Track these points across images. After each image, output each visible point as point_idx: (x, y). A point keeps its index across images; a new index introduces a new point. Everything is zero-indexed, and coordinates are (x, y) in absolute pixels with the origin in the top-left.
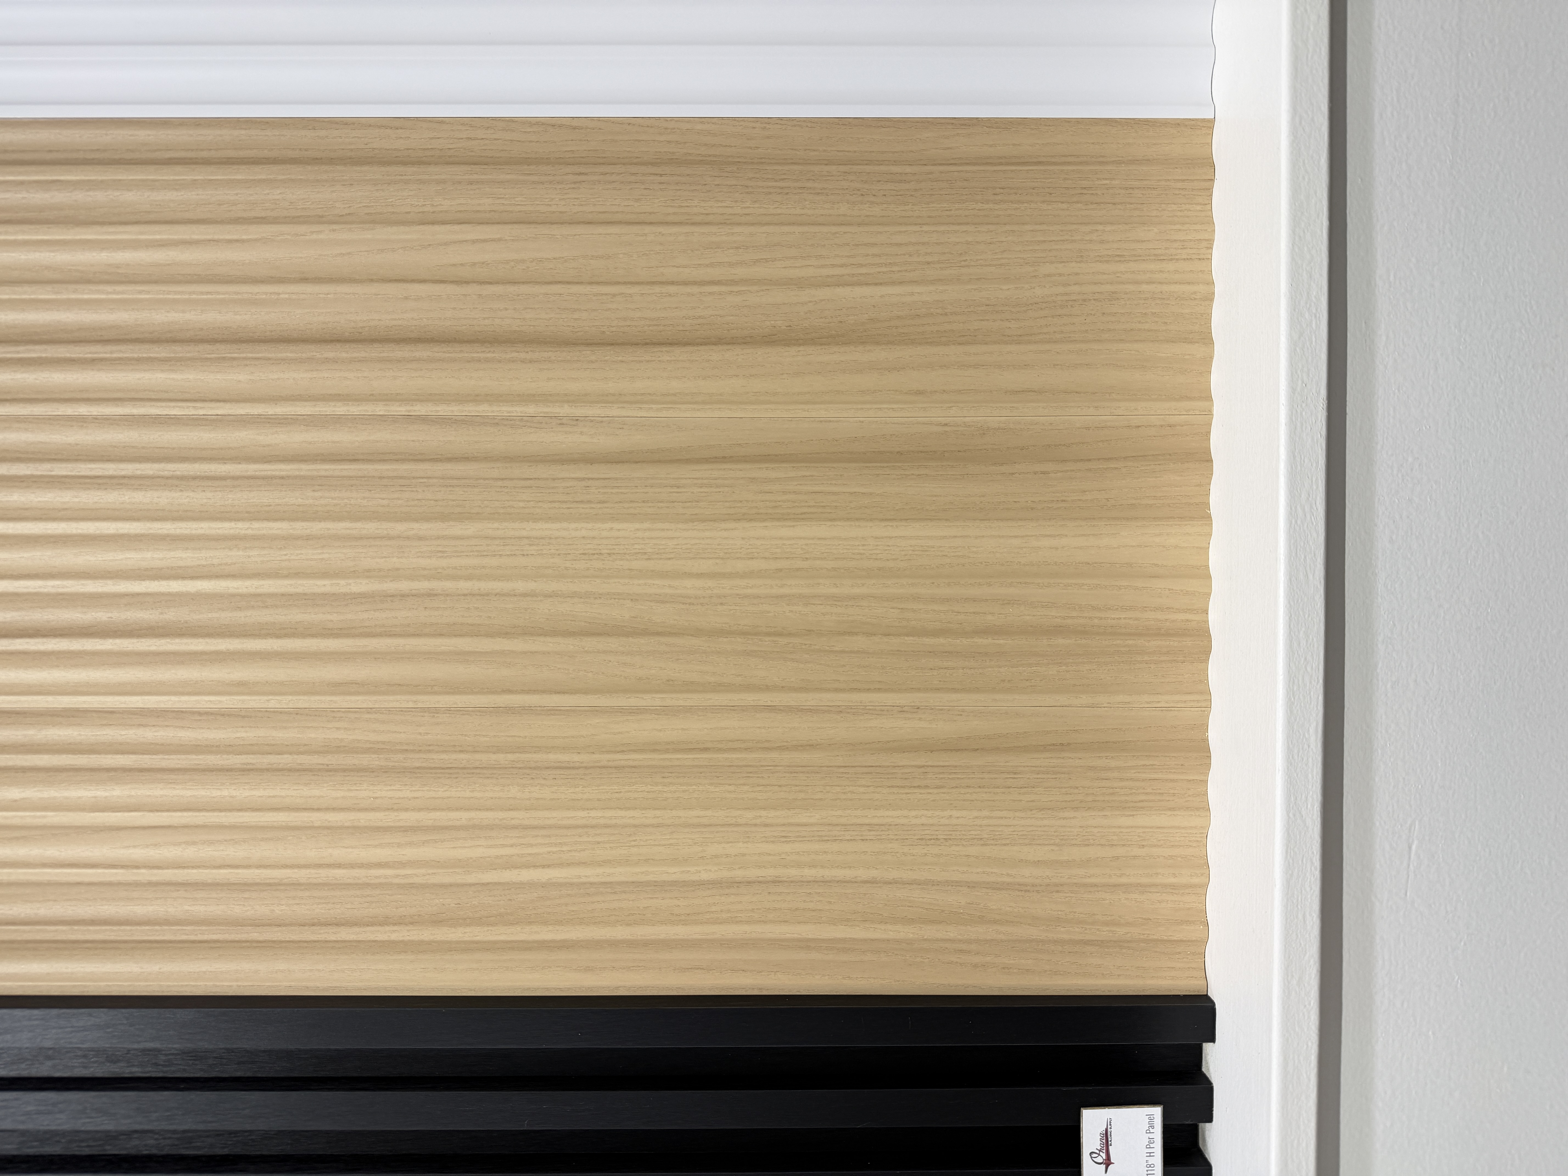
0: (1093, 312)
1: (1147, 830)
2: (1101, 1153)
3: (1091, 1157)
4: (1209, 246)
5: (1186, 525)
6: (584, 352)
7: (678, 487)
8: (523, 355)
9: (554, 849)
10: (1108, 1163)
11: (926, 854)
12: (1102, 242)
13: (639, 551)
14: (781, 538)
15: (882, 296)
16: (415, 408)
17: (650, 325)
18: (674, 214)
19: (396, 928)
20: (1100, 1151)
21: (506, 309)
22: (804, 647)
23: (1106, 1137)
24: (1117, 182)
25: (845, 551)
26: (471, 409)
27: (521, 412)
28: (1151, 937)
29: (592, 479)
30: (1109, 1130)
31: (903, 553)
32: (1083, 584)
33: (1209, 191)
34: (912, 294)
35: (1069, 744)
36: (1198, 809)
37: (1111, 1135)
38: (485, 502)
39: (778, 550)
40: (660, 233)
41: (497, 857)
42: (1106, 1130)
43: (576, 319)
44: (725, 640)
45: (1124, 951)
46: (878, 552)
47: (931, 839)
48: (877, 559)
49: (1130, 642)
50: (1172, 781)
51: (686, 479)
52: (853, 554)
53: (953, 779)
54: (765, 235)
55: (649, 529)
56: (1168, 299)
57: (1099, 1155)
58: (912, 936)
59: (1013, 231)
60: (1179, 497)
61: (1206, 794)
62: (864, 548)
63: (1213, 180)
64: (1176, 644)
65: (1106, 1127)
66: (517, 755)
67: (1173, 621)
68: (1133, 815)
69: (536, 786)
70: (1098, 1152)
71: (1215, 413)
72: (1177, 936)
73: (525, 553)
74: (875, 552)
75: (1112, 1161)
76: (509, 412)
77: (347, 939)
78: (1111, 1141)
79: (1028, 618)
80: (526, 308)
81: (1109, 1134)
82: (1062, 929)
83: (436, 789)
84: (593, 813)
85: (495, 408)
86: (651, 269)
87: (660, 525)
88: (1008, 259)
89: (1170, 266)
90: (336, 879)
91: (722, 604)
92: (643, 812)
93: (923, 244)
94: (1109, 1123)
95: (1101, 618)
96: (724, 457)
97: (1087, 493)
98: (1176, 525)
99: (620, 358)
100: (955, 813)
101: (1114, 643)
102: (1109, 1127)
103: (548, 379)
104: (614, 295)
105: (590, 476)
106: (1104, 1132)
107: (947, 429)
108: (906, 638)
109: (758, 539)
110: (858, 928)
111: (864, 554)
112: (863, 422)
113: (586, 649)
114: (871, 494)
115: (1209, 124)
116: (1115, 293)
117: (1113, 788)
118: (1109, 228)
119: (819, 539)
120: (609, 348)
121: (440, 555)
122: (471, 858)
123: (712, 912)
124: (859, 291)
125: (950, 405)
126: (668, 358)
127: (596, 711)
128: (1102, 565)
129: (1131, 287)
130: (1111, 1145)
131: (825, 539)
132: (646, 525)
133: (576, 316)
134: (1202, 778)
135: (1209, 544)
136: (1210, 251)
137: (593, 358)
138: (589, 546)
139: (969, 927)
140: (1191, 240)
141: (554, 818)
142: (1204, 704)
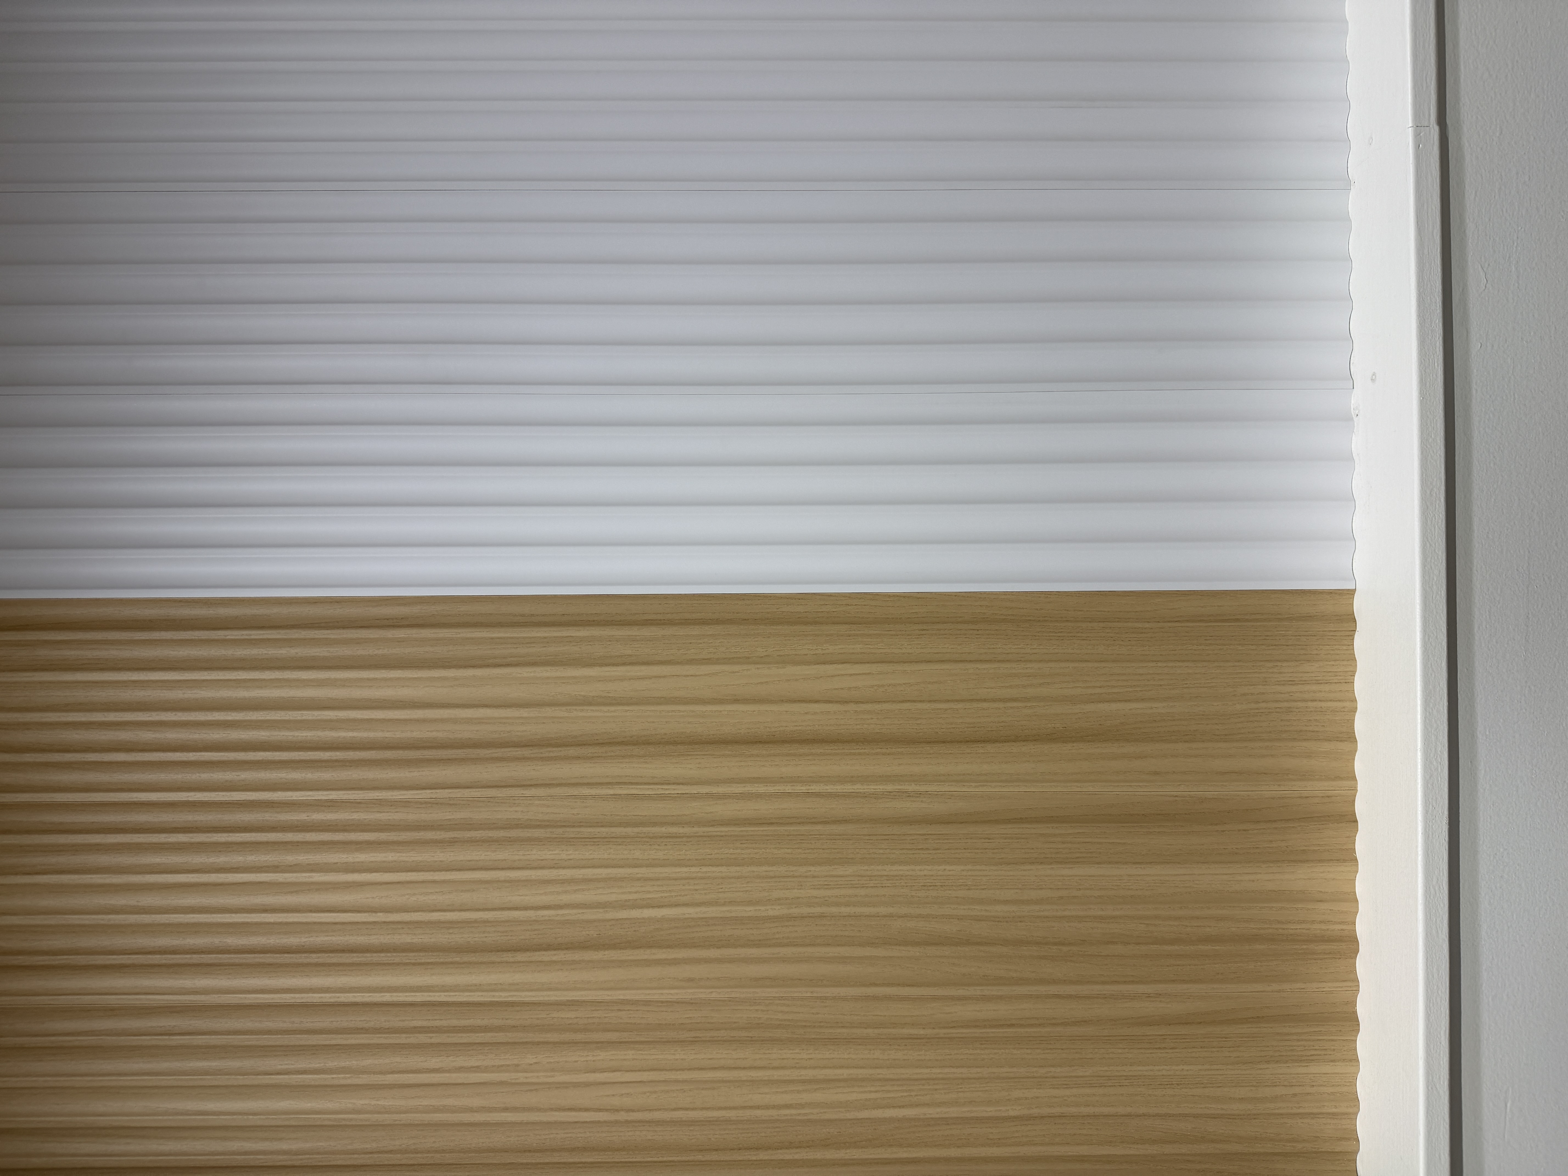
0: (1275, 719)
1: (1315, 1075)
4: (1352, 674)
5: (1340, 865)
7: (989, 839)
8: (884, 751)
9: (905, 1094)
11: (1164, 1095)
12: (1280, 673)
13: (962, 884)
14: (1063, 876)
15: (1130, 710)
16: (812, 787)
17: (968, 727)
18: (986, 653)
19: (798, 1150)
21: (872, 719)
22: (1080, 953)
24: (1289, 632)
25: (1107, 884)
26: (848, 788)
27: (883, 789)
28: (1320, 1150)
29: (930, 834)
31: (1147, 885)
32: (1273, 907)
33: (1352, 637)
34: (1152, 708)
35: (1263, 1017)
36: (1351, 1061)
38: (857, 850)
39: (1059, 883)
40: (977, 668)
41: (866, 1100)
43: (919, 725)
44: (1025, 948)
45: (1301, 1159)
46: (1130, 884)
47: (1167, 1085)
48: (1129, 889)
49: (1305, 947)
50: (1332, 1040)
51: (995, 834)
52: (1113, 885)
53: (1184, 1042)
54: (1049, 669)
55: (971, 870)
56: (1326, 712)
58: (1155, 1152)
59: (1221, 666)
60: (1335, 845)
61: (1356, 1049)
62: (1120, 881)
63: (1355, 631)
64: (1335, 947)
66: (882, 1030)
67: (1333, 930)
68: (1307, 1066)
69: (892, 1050)
71: (1358, 789)
72: (1338, 1149)
73: (883, 885)
74: (1128, 884)
76: (875, 789)
77: (764, 1159)
79: (1234, 929)
80: (885, 718)
82: (1260, 1145)
83: (824, 1053)
84: (934, 1070)
85: (865, 787)
86: (969, 690)
87: (978, 867)
88: (1216, 683)
89: (1327, 688)
90: (757, 1117)
92: (968, 1069)
95: (1284, 929)
96: (1021, 818)
97: (1273, 842)
98: (1334, 865)
99: (950, 752)
100: (1186, 1067)
101: (1294, 947)
103: (899, 764)
104: (946, 710)
105: (930, 832)
107: (1177, 798)
108: (1152, 946)
109: (1046, 876)
110: (1119, 1148)
111: (1120, 885)
112: (1118, 794)
113: (928, 955)
114: (1124, 843)
115: (1351, 593)
116: (1290, 708)
117: (1292, 1046)
118: (1285, 664)
119: (1089, 876)
120: (942, 745)
121: (826, 887)
122: (849, 1101)
123: (1016, 1137)
124: (1114, 706)
125: (1179, 784)
127: (935, 998)
128: (1284, 892)
129: (1300, 704)
131: (1094, 876)
132: (969, 867)
133: (919, 722)
134: (1353, 1038)
135: (1356, 877)
136: (1353, 677)
137: (932, 752)
138: (928, 881)
139: (1195, 1145)
140: (1340, 672)
141: (907, 1074)
142: (1354, 989)
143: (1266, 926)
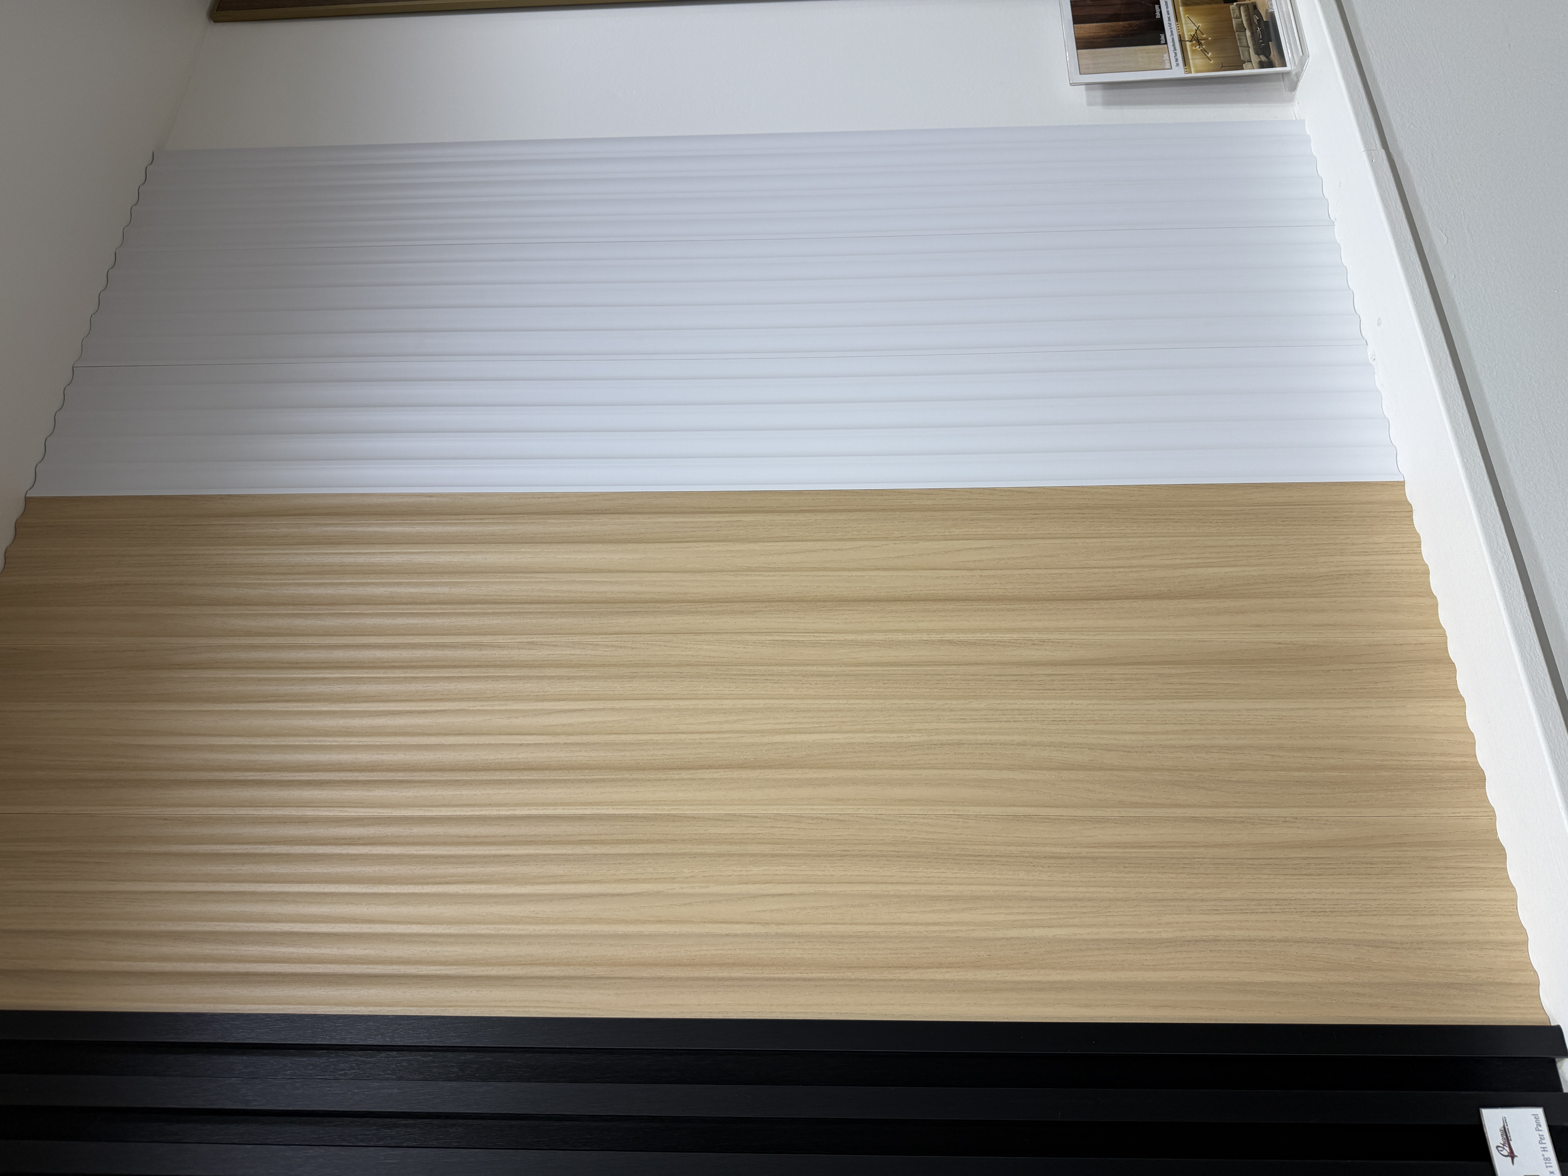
0: (1357, 582)
1: (1474, 903)
2: (1505, 1147)
3: (1498, 1150)
4: (1419, 546)
5: (1448, 701)
6: (1045, 604)
7: (1111, 680)
10: (1512, 1155)
12: (1353, 544)
16: (945, 636)
17: (1083, 590)
20: (1503, 1145)
22: (1211, 778)
23: (1505, 1132)
24: (1354, 514)
28: (1497, 980)
29: (1056, 675)
30: (1506, 1127)
31: (1266, 720)
32: (1391, 738)
33: (1411, 517)
35: (1405, 843)
36: (1506, 886)
37: (1509, 1132)
40: (1084, 543)
41: (1015, 921)
42: (1504, 1127)
43: (1037, 588)
45: (1479, 994)
46: (1249, 720)
47: (1320, 912)
48: (1249, 724)
49: (1430, 774)
50: (1482, 868)
51: (1115, 675)
54: (1147, 543)
55: (1096, 705)
56: (1401, 573)
57: (1504, 1148)
58: (1321, 979)
59: (1299, 539)
60: (1438, 686)
61: (1508, 878)
62: (1240, 717)
63: (1412, 511)
64: (1461, 775)
65: (1503, 1124)
66: (1024, 847)
67: (1455, 762)
68: (1461, 891)
69: (1036, 872)
70: (1502, 1146)
71: (1447, 635)
72: (1516, 980)
75: (1515, 1154)
76: (1002, 637)
77: (914, 978)
78: (1510, 1137)
79: (1359, 760)
80: (1007, 583)
81: (1507, 1130)
82: (1430, 974)
83: (969, 872)
85: (993, 635)
86: (1081, 561)
87: (1102, 702)
88: (1298, 554)
89: (1398, 557)
91: (1149, 752)
92: (1116, 889)
93: (1245, 546)
94: (1505, 1120)
95: (1407, 761)
96: (1139, 662)
97: (1378, 683)
98: (1441, 700)
99: (1067, 607)
100: (1336, 890)
101: (1420, 774)
102: (1505, 1124)
103: (1024, 619)
104: (1061, 574)
106: (1503, 1129)
107: (1280, 646)
108: (1280, 772)
109: (1168, 710)
110: (1280, 974)
111: (1240, 721)
113: (1063, 778)
114: (1238, 684)
115: (1402, 484)
116: (1368, 570)
117: (1441, 874)
118: (1356, 536)
119: (1210, 711)
120: (1059, 602)
121: (962, 721)
122: (997, 921)
123: (1172, 964)
125: (1280, 632)
126: (1098, 607)
127: (1074, 820)
128: (1399, 727)
129: (1377, 568)
130: (1511, 1140)
131: (1213, 711)
132: (1094, 702)
133: (1037, 587)
134: (1501, 866)
135: (1465, 713)
136: (1419, 549)
138: (1057, 715)
139: (1361, 973)
140: (1407, 542)
142: (1490, 814)
143: (1388, 758)
